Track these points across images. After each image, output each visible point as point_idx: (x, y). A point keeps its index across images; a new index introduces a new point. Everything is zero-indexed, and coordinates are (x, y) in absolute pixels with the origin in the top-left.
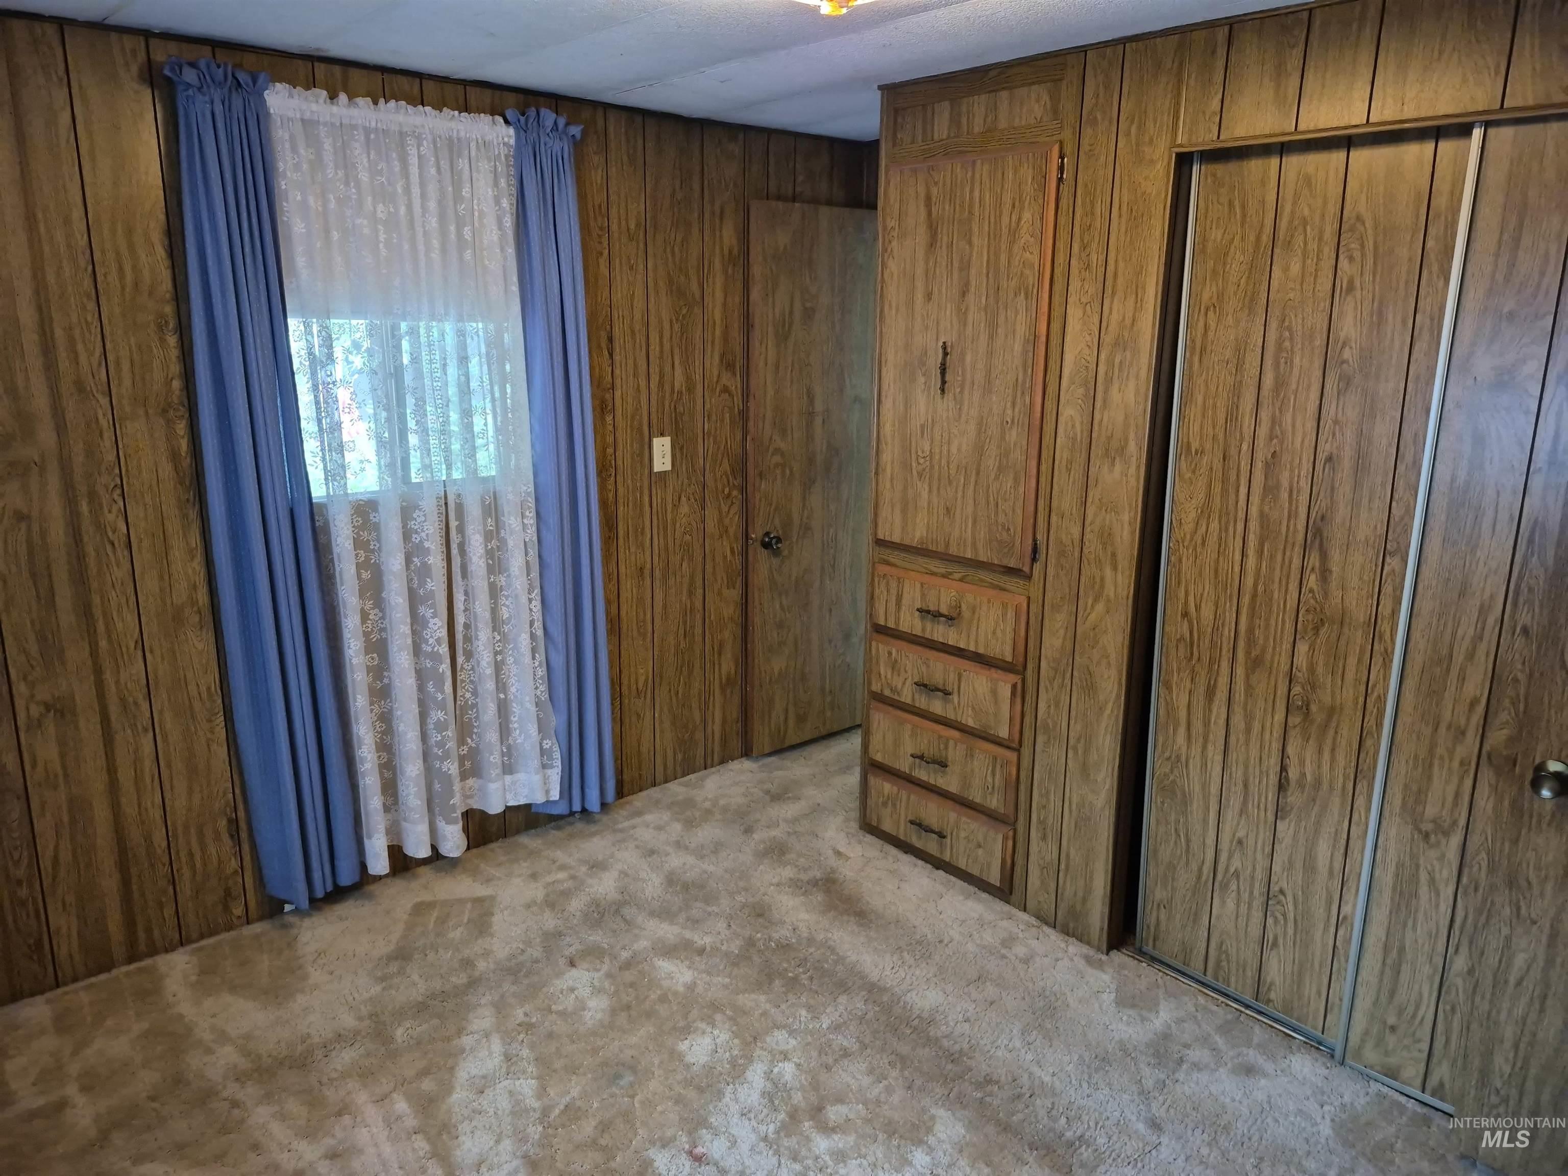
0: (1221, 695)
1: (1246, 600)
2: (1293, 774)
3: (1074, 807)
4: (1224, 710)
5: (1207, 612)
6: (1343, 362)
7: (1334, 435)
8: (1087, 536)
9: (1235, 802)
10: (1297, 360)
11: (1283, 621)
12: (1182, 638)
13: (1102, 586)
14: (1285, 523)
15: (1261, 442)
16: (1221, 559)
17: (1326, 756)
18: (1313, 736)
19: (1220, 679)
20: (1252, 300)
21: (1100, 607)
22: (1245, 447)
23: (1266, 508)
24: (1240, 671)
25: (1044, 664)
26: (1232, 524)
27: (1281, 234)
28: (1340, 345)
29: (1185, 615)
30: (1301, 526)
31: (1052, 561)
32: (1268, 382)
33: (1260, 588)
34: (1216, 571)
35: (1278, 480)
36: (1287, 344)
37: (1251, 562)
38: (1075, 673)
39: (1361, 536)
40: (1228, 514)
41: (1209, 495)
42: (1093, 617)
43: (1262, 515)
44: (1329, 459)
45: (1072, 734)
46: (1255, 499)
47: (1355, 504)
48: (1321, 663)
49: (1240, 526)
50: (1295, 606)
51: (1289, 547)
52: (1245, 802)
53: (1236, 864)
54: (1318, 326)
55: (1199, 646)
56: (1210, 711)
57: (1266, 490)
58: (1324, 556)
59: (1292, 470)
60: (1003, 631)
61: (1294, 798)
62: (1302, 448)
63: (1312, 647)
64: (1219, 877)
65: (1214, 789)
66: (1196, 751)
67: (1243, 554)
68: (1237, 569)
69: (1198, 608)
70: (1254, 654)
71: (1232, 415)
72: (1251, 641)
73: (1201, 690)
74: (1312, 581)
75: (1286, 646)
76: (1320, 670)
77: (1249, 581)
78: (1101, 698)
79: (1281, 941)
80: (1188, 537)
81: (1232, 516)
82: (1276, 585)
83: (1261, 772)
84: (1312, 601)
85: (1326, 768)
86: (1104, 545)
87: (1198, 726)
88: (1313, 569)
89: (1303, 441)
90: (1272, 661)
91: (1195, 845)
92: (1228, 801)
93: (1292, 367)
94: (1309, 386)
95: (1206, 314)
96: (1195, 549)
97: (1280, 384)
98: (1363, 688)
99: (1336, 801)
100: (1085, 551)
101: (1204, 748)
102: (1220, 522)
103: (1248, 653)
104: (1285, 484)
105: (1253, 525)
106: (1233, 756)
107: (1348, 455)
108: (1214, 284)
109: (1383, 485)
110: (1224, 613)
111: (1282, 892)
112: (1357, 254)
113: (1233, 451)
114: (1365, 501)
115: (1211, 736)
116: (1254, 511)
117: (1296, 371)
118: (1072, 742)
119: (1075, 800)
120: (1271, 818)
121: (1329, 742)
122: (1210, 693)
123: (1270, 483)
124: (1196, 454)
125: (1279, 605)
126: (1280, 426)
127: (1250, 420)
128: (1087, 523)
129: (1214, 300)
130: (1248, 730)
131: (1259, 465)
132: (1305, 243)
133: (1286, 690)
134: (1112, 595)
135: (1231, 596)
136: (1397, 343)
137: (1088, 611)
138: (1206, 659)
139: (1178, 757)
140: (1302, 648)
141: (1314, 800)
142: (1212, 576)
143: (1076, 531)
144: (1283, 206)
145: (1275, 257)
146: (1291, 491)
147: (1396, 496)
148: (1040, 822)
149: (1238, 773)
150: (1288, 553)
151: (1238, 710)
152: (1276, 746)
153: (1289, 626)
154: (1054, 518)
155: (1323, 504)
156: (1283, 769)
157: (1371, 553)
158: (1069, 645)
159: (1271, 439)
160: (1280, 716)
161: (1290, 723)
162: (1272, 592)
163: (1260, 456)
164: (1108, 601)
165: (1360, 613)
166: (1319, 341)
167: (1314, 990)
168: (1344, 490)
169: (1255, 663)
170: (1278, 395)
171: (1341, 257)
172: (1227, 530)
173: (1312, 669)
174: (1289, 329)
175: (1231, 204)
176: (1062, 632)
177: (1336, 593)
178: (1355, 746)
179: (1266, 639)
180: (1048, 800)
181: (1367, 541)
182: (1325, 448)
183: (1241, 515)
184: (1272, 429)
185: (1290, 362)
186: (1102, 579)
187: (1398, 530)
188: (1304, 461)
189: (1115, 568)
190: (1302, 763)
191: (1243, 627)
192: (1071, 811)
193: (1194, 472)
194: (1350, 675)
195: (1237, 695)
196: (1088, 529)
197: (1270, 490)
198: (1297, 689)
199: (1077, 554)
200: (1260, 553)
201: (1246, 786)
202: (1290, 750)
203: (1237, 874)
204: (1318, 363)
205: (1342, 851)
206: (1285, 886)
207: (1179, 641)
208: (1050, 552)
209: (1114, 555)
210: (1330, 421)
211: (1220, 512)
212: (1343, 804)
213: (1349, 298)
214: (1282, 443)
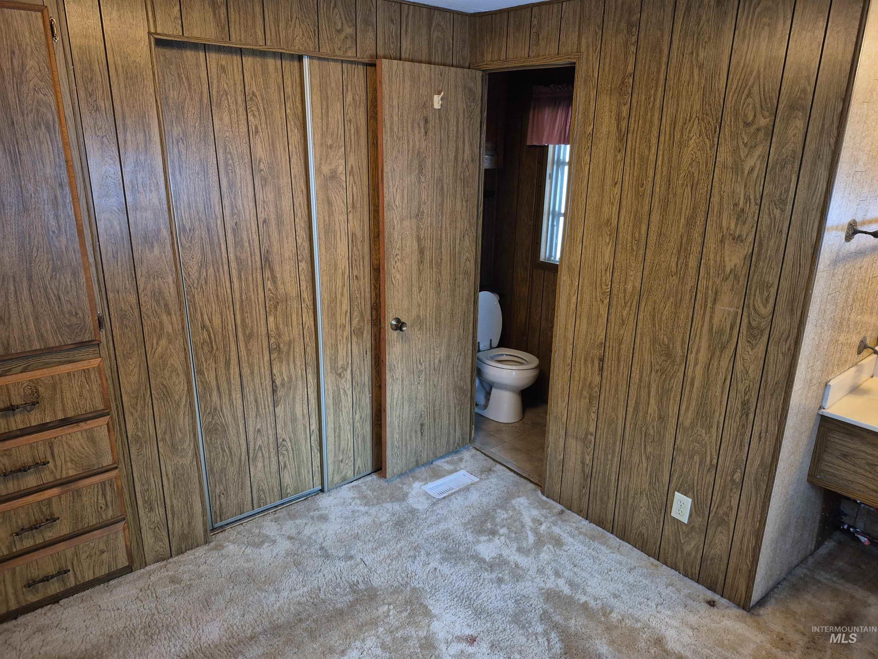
0: (234, 362)
1: (237, 306)
2: (278, 382)
3: (170, 475)
4: (237, 369)
5: (217, 321)
6: (261, 171)
7: (264, 208)
8: (142, 299)
9: (252, 413)
10: (238, 171)
11: (259, 310)
12: (205, 341)
13: (162, 328)
14: (249, 259)
15: (227, 218)
16: (219, 288)
17: (292, 365)
18: (284, 359)
19: (232, 354)
20: (205, 136)
21: (163, 342)
22: (219, 222)
23: (238, 253)
24: (242, 344)
25: (124, 398)
26: (221, 267)
27: (214, 98)
28: (258, 162)
29: (204, 327)
30: (258, 259)
31: (116, 324)
32: (224, 184)
33: (244, 297)
34: (217, 296)
35: (241, 237)
36: (230, 162)
37: (236, 285)
38: (153, 392)
39: (286, 256)
40: (217, 262)
41: (203, 253)
42: (159, 349)
43: (237, 258)
44: (265, 221)
45: (159, 432)
46: (231, 250)
47: (281, 241)
48: (281, 323)
49: (226, 267)
50: (263, 300)
51: (254, 271)
52: (257, 409)
53: (259, 442)
54: (245, 152)
55: (215, 340)
56: (230, 373)
57: (236, 244)
58: (272, 271)
59: (247, 231)
60: (91, 391)
61: (281, 393)
62: (250, 218)
63: (276, 317)
64: (251, 455)
65: (240, 414)
66: (225, 399)
67: (231, 282)
68: (229, 291)
69: (211, 321)
70: (247, 332)
71: (207, 205)
72: (244, 326)
73: (222, 365)
74: (269, 285)
75: (263, 322)
76: (281, 326)
77: (237, 295)
78: (177, 397)
79: (287, 463)
80: (196, 281)
81: (220, 262)
82: (252, 293)
83: (263, 390)
84: (271, 295)
85: (292, 370)
86: (158, 302)
87: (224, 386)
88: (268, 279)
89: (250, 214)
90: (258, 332)
91: (234, 449)
92: (248, 414)
93: (235, 175)
94: (247, 186)
95: (178, 145)
96: (202, 287)
97: (231, 185)
98: (301, 327)
99: (300, 383)
100: (143, 309)
101: (230, 395)
102: (214, 268)
103: (244, 334)
104: (245, 238)
105: (233, 265)
106: (246, 390)
107: (273, 217)
108: (179, 125)
109: (291, 229)
110: (227, 317)
111: (284, 440)
112: (256, 113)
113: (213, 225)
114: (285, 238)
115: (233, 387)
116: (232, 256)
117: (238, 176)
118: (160, 437)
119: (170, 470)
120: (271, 408)
121: (292, 358)
122: (228, 363)
123: (237, 239)
124: (190, 230)
125: (255, 303)
126: (236, 208)
127: (219, 206)
128: (140, 291)
129: (181, 136)
130: (252, 373)
131: (229, 231)
132: (229, 106)
133: (267, 343)
134: (170, 331)
135: (229, 307)
136: (283, 159)
137: (155, 347)
138: (221, 347)
139: (215, 409)
140: (271, 319)
141: (290, 388)
142: (215, 298)
143: (133, 299)
144: (212, 82)
145: (213, 111)
146: (249, 241)
147: (297, 234)
148: (145, 502)
149: (250, 398)
150: (254, 275)
151: (245, 365)
152: (268, 373)
153: (262, 311)
154: (111, 295)
155: (266, 245)
156: (273, 382)
157: (292, 263)
158: (144, 377)
159: (233, 216)
160: (267, 358)
161: (272, 358)
162: (250, 297)
163: (228, 226)
164: (169, 335)
165: (294, 293)
166: (247, 160)
167: (306, 472)
168: (275, 236)
169: (249, 337)
170: (232, 191)
171: (249, 115)
172: (219, 271)
173: (277, 328)
174: (230, 153)
175: (179, 75)
176: (136, 370)
177: (281, 287)
178: (303, 354)
179: (252, 322)
180: (149, 484)
181: (289, 258)
182: (262, 216)
183: (225, 260)
184: (232, 210)
185: (234, 172)
186: (161, 323)
187: (301, 249)
188: (253, 225)
189: (169, 314)
190: (281, 374)
191: (239, 321)
192: (168, 479)
193: (191, 242)
194: (295, 323)
195: (243, 358)
196: (142, 296)
197: (239, 244)
198: (272, 340)
199: (137, 314)
200: (240, 278)
201: (256, 401)
202: (274, 371)
203: (260, 448)
204: (249, 171)
205: (306, 403)
206: (284, 436)
207: (203, 344)
208: (113, 319)
209: (166, 305)
210: (261, 202)
211: (212, 261)
212: (303, 383)
213: (257, 137)
214: (239, 216)
